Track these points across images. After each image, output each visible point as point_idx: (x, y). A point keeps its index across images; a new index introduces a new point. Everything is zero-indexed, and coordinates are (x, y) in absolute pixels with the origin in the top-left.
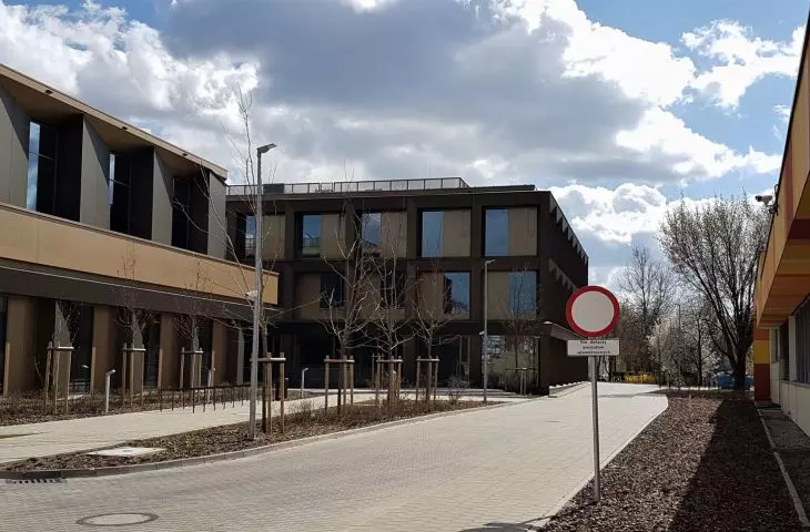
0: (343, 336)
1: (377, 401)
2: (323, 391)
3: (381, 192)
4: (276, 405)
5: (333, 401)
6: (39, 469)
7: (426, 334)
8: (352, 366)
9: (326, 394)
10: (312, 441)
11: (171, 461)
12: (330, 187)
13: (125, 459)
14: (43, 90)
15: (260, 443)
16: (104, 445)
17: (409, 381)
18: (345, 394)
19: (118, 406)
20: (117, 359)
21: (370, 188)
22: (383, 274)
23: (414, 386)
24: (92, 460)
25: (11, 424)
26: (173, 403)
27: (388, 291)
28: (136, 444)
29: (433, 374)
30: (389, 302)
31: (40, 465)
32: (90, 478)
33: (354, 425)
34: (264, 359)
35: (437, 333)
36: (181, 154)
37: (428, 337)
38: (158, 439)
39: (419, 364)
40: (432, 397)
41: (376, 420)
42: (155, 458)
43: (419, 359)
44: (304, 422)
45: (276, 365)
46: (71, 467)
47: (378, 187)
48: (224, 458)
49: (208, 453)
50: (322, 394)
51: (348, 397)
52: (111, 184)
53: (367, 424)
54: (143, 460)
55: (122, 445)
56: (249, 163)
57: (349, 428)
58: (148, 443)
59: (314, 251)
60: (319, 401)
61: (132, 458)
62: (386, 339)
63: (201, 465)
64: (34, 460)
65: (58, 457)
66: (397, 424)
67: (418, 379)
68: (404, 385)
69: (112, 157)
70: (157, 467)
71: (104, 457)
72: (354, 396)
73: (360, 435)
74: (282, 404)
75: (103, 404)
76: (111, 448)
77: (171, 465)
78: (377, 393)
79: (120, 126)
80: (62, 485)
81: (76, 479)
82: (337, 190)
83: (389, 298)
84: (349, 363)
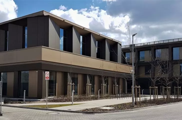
0: (154, 81)
1: (164, 98)
2: (150, 95)
3: (161, 43)
4: (138, 98)
5: (152, 98)
6: (89, 111)
7: (177, 80)
8: (157, 89)
9: (150, 96)
10: (149, 108)
11: (116, 111)
12: (147, 44)
13: (106, 110)
14: (83, 28)
15: (136, 108)
16: (101, 106)
17: (172, 93)
18: (156, 96)
19: (101, 98)
20: (100, 87)
21: (158, 43)
22: (164, 65)
23: (174, 95)
24: (99, 110)
25: (80, 101)
26: (113, 97)
27: (166, 69)
28: (107, 106)
29: (179, 91)
30: (166, 72)
31: (89, 110)
32: (99, 114)
33: (159, 104)
34: (135, 87)
35: (180, 80)
36: (111, 39)
37: (177, 81)
38: (112, 105)
39: (175, 89)
40: (179, 97)
41: (165, 103)
42: (113, 110)
43: (175, 87)
44: (146, 103)
45: (138, 88)
46: (95, 111)
47: (160, 42)
48: (128, 111)
49: (124, 109)
50: (149, 96)
51: (156, 97)
52: (97, 48)
53: (162, 104)
54: (110, 110)
55: (104, 107)
56: (130, 39)
57: (158, 105)
58: (110, 106)
59: (143, 60)
60: (149, 98)
61: (108, 109)
62: (166, 82)
63: (123, 112)
64: (87, 109)
65: (92, 109)
66: (171, 104)
67: (175, 93)
68: (171, 94)
69: (97, 42)
70: (113, 112)
71: (102, 109)
72: (158, 97)
73: (161, 107)
74: (140, 98)
75: (98, 97)
76: (103, 107)
77: (116, 112)
78: (164, 96)
79: (98, 34)
80: (94, 115)
81: (97, 114)
82: (149, 44)
83: (166, 71)
84: (156, 88)
